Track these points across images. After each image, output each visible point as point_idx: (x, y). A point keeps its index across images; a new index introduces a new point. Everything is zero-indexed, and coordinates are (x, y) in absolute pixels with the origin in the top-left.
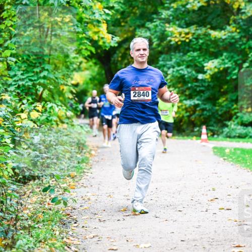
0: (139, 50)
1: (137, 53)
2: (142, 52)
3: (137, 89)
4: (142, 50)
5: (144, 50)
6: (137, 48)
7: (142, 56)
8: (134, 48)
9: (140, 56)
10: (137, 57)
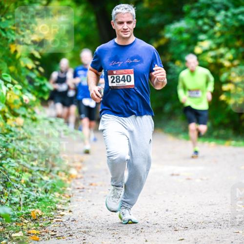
0: (122, 23)
1: (120, 27)
2: (125, 26)
3: (114, 72)
4: (125, 23)
5: (129, 23)
6: (120, 20)
7: (125, 31)
8: (116, 19)
9: (122, 30)
10: (119, 31)
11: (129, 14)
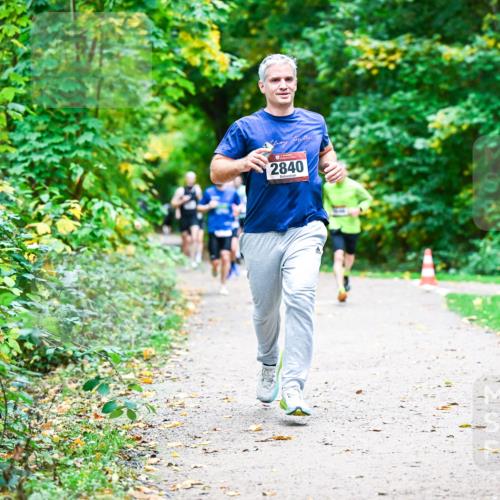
0: (276, 80)
1: (274, 86)
2: (283, 84)
3: (277, 157)
4: (283, 80)
5: (288, 79)
6: (275, 76)
7: (283, 92)
8: (268, 76)
9: (279, 91)
10: (272, 93)
11: (288, 66)
